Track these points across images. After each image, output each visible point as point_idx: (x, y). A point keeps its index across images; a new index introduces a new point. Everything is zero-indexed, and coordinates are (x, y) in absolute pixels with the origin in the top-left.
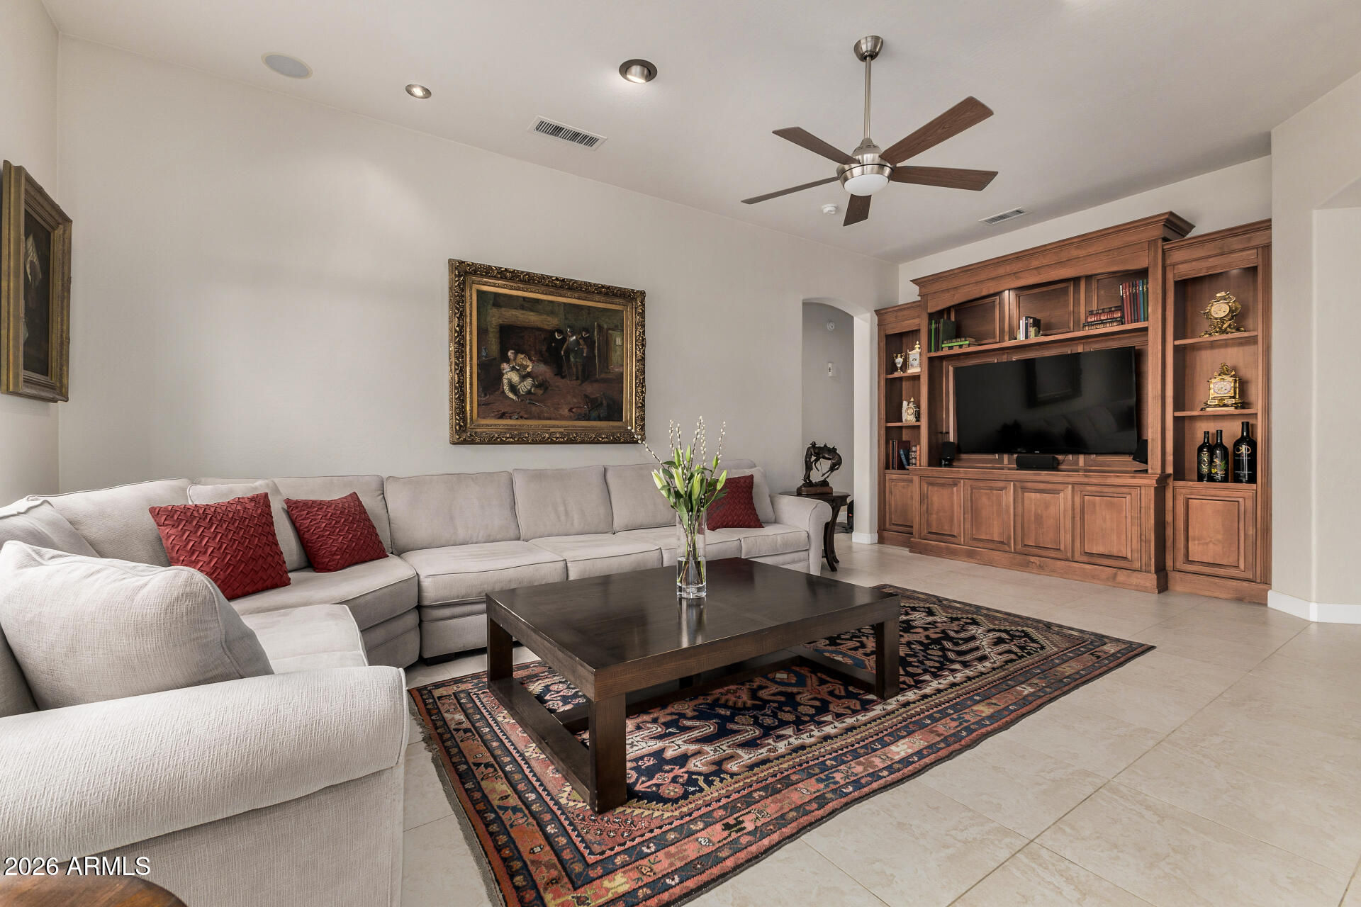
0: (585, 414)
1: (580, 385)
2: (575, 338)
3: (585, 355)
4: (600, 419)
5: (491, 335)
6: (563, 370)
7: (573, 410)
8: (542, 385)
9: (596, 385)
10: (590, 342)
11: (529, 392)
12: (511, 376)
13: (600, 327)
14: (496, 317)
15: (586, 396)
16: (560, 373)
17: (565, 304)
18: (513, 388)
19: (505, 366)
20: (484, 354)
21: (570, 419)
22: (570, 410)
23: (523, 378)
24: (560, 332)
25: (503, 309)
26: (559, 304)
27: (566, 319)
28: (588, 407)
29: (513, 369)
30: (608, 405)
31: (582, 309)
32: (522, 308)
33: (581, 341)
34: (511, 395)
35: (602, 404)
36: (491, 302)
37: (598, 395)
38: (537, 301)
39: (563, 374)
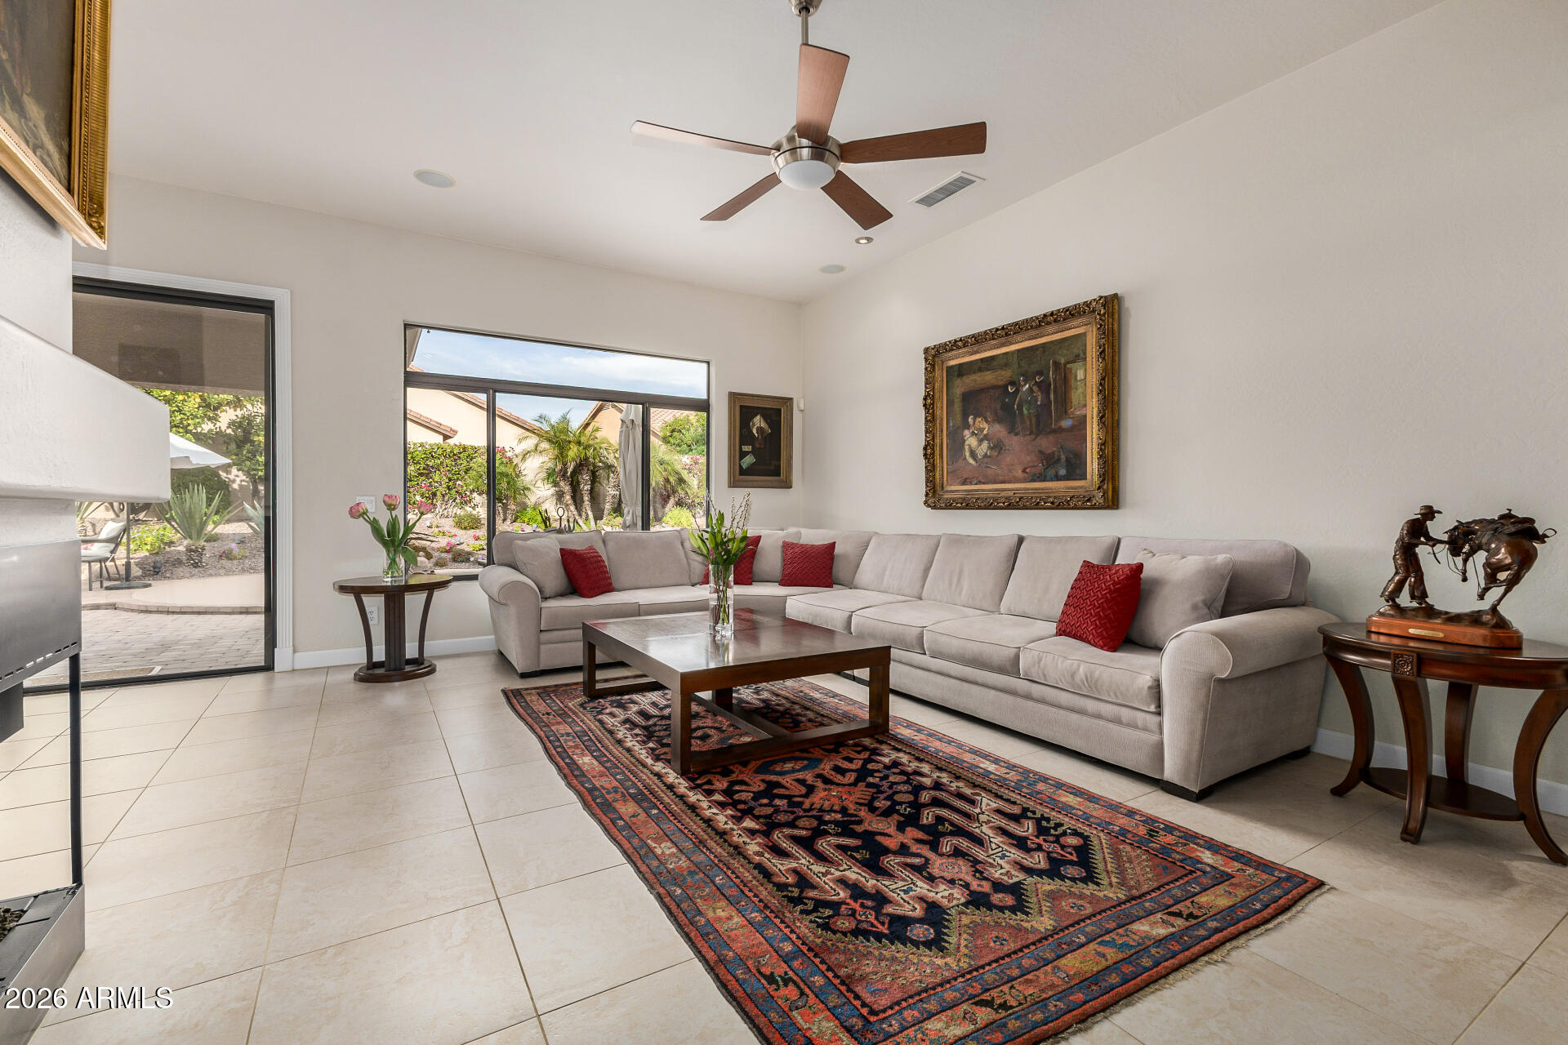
0: (1040, 474)
1: (1034, 440)
2: (1027, 386)
3: (1039, 403)
4: (1058, 478)
5: (956, 406)
6: (1017, 426)
7: (1028, 470)
8: (998, 447)
9: (1051, 438)
10: (1044, 387)
11: (986, 456)
12: (972, 441)
13: (1056, 364)
14: (961, 386)
15: (1041, 452)
16: (1012, 430)
17: (1018, 351)
18: (973, 454)
19: (967, 433)
20: (951, 424)
21: (1025, 481)
22: (1024, 471)
23: (981, 441)
24: (1012, 383)
25: (965, 377)
26: (1013, 353)
27: (1020, 366)
28: (1043, 466)
29: (973, 434)
30: (1068, 460)
31: (1037, 350)
32: (980, 370)
33: (1035, 388)
34: (971, 461)
35: (1059, 460)
36: (956, 374)
37: (1055, 449)
38: (993, 358)
39: (1017, 431)
